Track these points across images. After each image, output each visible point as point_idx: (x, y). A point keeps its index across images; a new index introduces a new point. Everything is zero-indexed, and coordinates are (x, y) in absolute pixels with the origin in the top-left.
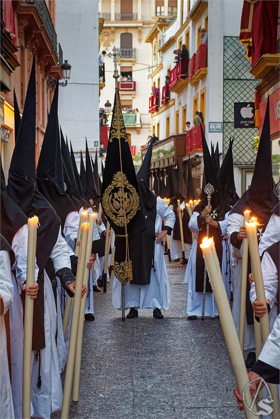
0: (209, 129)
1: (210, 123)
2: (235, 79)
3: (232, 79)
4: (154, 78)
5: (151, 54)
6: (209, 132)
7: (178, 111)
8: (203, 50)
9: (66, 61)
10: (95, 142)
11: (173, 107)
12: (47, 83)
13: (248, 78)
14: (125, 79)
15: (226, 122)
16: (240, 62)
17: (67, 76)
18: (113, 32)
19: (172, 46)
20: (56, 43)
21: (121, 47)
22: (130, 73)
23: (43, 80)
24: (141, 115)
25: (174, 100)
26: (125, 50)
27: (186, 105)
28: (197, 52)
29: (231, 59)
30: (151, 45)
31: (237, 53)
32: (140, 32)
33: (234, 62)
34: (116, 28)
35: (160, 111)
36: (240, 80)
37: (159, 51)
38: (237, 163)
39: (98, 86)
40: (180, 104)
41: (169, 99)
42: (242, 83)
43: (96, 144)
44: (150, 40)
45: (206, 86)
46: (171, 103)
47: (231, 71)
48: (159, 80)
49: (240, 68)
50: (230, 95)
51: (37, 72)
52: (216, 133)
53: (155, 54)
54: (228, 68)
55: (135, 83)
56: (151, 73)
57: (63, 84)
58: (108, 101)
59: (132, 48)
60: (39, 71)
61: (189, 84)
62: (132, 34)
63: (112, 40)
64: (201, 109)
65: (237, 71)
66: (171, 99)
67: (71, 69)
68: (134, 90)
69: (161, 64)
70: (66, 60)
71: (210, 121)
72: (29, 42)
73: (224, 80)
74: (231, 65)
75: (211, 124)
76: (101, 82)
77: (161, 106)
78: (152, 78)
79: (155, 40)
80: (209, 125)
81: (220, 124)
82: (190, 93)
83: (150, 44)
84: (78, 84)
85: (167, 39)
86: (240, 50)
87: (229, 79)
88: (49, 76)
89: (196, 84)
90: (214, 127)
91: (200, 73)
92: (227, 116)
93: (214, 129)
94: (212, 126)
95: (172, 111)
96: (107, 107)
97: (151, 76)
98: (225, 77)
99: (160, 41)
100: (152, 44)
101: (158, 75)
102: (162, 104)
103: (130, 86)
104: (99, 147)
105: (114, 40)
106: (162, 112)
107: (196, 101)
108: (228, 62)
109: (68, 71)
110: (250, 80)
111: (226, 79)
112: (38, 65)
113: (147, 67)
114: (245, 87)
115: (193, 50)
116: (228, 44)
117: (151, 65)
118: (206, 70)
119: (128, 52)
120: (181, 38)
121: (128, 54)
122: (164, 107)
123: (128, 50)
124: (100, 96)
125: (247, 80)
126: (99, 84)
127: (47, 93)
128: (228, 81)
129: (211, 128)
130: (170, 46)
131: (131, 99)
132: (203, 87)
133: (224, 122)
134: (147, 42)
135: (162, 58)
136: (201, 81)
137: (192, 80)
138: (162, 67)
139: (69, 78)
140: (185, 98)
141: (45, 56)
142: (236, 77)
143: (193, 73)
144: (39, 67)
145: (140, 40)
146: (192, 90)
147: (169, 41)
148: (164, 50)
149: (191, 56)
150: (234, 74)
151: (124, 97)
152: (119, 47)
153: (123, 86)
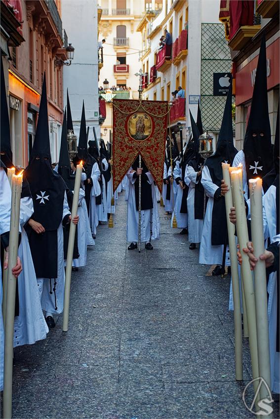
0: (189, 101)
1: (189, 96)
2: (210, 59)
3: (208, 59)
4: (144, 61)
5: (141, 41)
6: (189, 103)
7: (163, 87)
8: (184, 35)
9: (70, 45)
10: (95, 112)
11: (160, 83)
12: (55, 63)
13: (222, 59)
15: (203, 95)
16: (215, 45)
17: (72, 57)
18: (110, 25)
19: (158, 34)
20: (62, 29)
21: (117, 37)
22: (124, 58)
23: (51, 60)
24: (133, 92)
25: (160, 78)
26: (120, 39)
27: (170, 82)
28: (179, 37)
29: (207, 42)
30: (141, 34)
31: (213, 37)
32: (132, 24)
33: (210, 45)
34: (113, 21)
35: (149, 88)
36: (215, 60)
37: (148, 38)
38: (212, 129)
39: (97, 66)
40: (165, 81)
41: (156, 77)
42: (216, 63)
43: (96, 114)
44: (140, 29)
45: (187, 65)
46: (157, 81)
47: (207, 53)
48: (148, 62)
49: (215, 50)
50: (207, 73)
51: (45, 53)
52: (195, 104)
53: (144, 41)
54: (205, 50)
55: (128, 66)
56: (141, 57)
57: (68, 63)
58: (106, 79)
59: (125, 37)
60: (47, 52)
61: (173, 64)
62: (125, 26)
63: (109, 31)
64: (182, 86)
65: (212, 53)
66: (158, 77)
67: (75, 51)
68: (128, 72)
69: (149, 49)
70: (70, 43)
71: (190, 94)
72: (37, 26)
73: (202, 60)
74: (207, 47)
75: (191, 97)
76: (100, 63)
77: (149, 83)
78: (142, 60)
79: (144, 29)
80: (189, 98)
81: (198, 97)
82: (174, 71)
83: (140, 32)
84: (80, 64)
85: (154, 28)
86: (215, 35)
87: (206, 59)
88: (56, 57)
89: (178, 64)
90: (193, 99)
91: (182, 55)
92: (204, 90)
93: (193, 101)
94: (192, 99)
95: (158, 87)
96: (105, 85)
97: (141, 59)
98: (203, 58)
99: (148, 30)
100: (142, 32)
101: (147, 58)
102: (150, 82)
103: (124, 68)
104: (98, 117)
105: (111, 31)
106: (150, 88)
107: (178, 78)
108: (205, 45)
109: (72, 53)
110: (223, 60)
111: (203, 59)
112: (46, 46)
113: (138, 51)
114: (219, 66)
115: (176, 36)
116: (205, 30)
117: (141, 50)
118: (187, 52)
119: (122, 41)
120: (166, 26)
121: (122, 43)
122: (152, 85)
123: (122, 39)
124: (99, 74)
125: (221, 60)
126: (99, 65)
127: (55, 71)
128: (204, 61)
129: (191, 100)
130: (157, 34)
131: (125, 79)
132: (184, 66)
133: (201, 95)
134: (138, 31)
135: (150, 43)
136: (182, 62)
137: (174, 61)
138: (150, 51)
139: (73, 59)
140: (169, 76)
141: (51, 39)
142: (212, 58)
143: (176, 55)
144: (47, 48)
145: (132, 31)
146: (174, 70)
147: (156, 29)
148: (151, 37)
149: (174, 41)
150: (209, 55)
151: (120, 78)
152: (116, 36)
153: (119, 68)
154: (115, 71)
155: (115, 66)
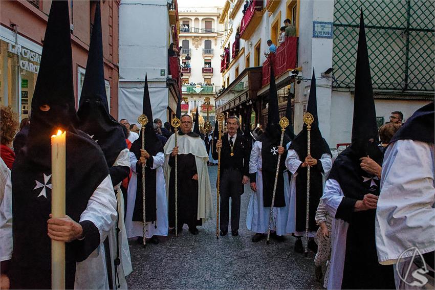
0: (314, 32)
1: (314, 23)
6: (314, 36)
7: (248, 54)
10: (162, 71)
14: (207, 66)
15: (337, 25)
18: (200, 39)
22: (210, 63)
25: (244, 48)
32: (216, 39)
34: (202, 37)
35: (230, 66)
41: (239, 50)
43: (163, 73)
46: (240, 53)
48: (229, 43)
52: (324, 39)
55: (212, 68)
59: (211, 48)
62: (211, 41)
63: (199, 44)
66: (241, 49)
68: (212, 73)
71: (315, 20)
75: (316, 24)
76: (172, 9)
80: (314, 27)
81: (330, 26)
90: (320, 30)
93: (320, 33)
94: (318, 28)
95: (242, 59)
102: (232, 58)
103: (210, 70)
104: (166, 77)
105: (201, 44)
106: (232, 66)
121: (209, 52)
122: (234, 61)
123: (209, 50)
129: (316, 30)
130: (240, 7)
131: (211, 78)
138: (232, 31)
145: (216, 44)
151: (206, 77)
152: (204, 48)
153: (206, 70)
154: (203, 72)
155: (203, 68)
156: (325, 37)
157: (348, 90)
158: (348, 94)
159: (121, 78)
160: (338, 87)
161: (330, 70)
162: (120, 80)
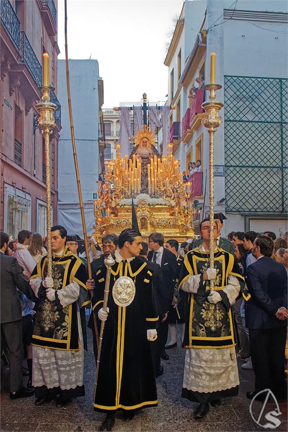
2: (236, 121)
10: (94, 194)
15: (228, 166)
16: (242, 103)
29: (232, 99)
31: (238, 93)
33: (235, 102)
36: (242, 121)
38: (240, 210)
39: (97, 142)
42: (244, 125)
43: (95, 196)
45: (204, 132)
47: (232, 112)
49: (241, 109)
54: (229, 109)
65: (238, 112)
74: (232, 106)
81: (222, 168)
84: (78, 140)
87: (230, 121)
91: (197, 120)
92: (229, 159)
93: (215, 173)
98: (226, 118)
108: (229, 102)
110: (252, 122)
111: (227, 121)
114: (247, 129)
116: (229, 84)
125: (249, 121)
132: (199, 136)
133: (225, 166)
136: (195, 133)
142: (238, 119)
150: (235, 115)
156: (219, 176)
157: (239, 213)
158: (239, 216)
159: (60, 201)
160: (230, 211)
161: (223, 200)
162: (59, 203)
